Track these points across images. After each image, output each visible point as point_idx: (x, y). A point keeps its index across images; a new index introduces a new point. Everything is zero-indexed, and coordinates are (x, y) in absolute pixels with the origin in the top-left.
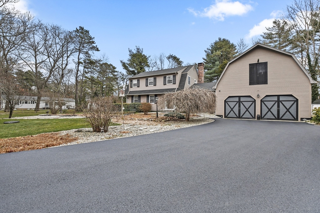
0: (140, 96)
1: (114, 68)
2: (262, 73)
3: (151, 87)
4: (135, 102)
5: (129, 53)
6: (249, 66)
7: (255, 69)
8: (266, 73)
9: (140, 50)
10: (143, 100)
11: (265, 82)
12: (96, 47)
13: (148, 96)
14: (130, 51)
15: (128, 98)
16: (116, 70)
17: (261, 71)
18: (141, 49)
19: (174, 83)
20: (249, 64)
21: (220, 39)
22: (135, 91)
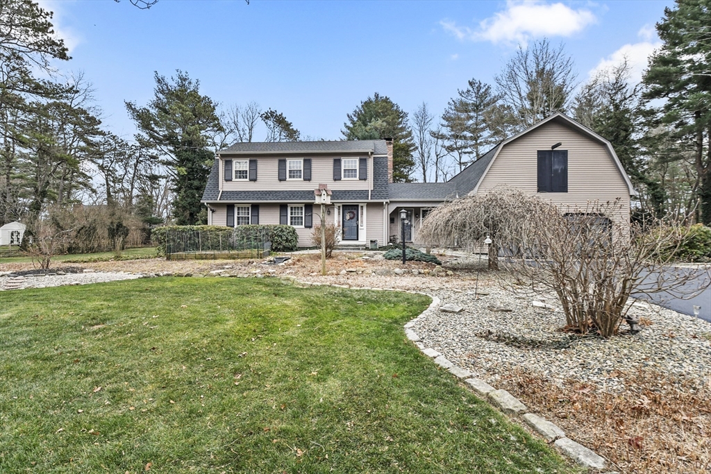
0: (256, 207)
1: (93, 121)
2: (559, 171)
3: (295, 184)
4: (238, 224)
5: (155, 85)
6: (538, 154)
7: (547, 162)
8: (565, 171)
9: (190, 83)
10: (269, 219)
11: (564, 189)
12: (57, 45)
13: (283, 207)
14: (159, 81)
15: (213, 211)
16: (101, 127)
17: (557, 167)
18: (194, 82)
19: (363, 178)
20: (538, 151)
21: (377, 96)
22: (241, 192)
